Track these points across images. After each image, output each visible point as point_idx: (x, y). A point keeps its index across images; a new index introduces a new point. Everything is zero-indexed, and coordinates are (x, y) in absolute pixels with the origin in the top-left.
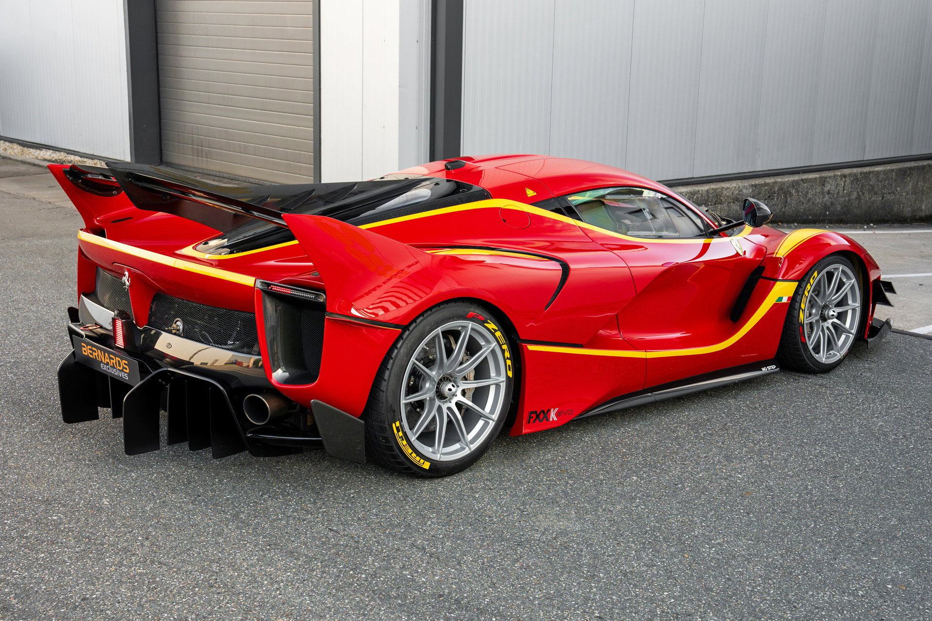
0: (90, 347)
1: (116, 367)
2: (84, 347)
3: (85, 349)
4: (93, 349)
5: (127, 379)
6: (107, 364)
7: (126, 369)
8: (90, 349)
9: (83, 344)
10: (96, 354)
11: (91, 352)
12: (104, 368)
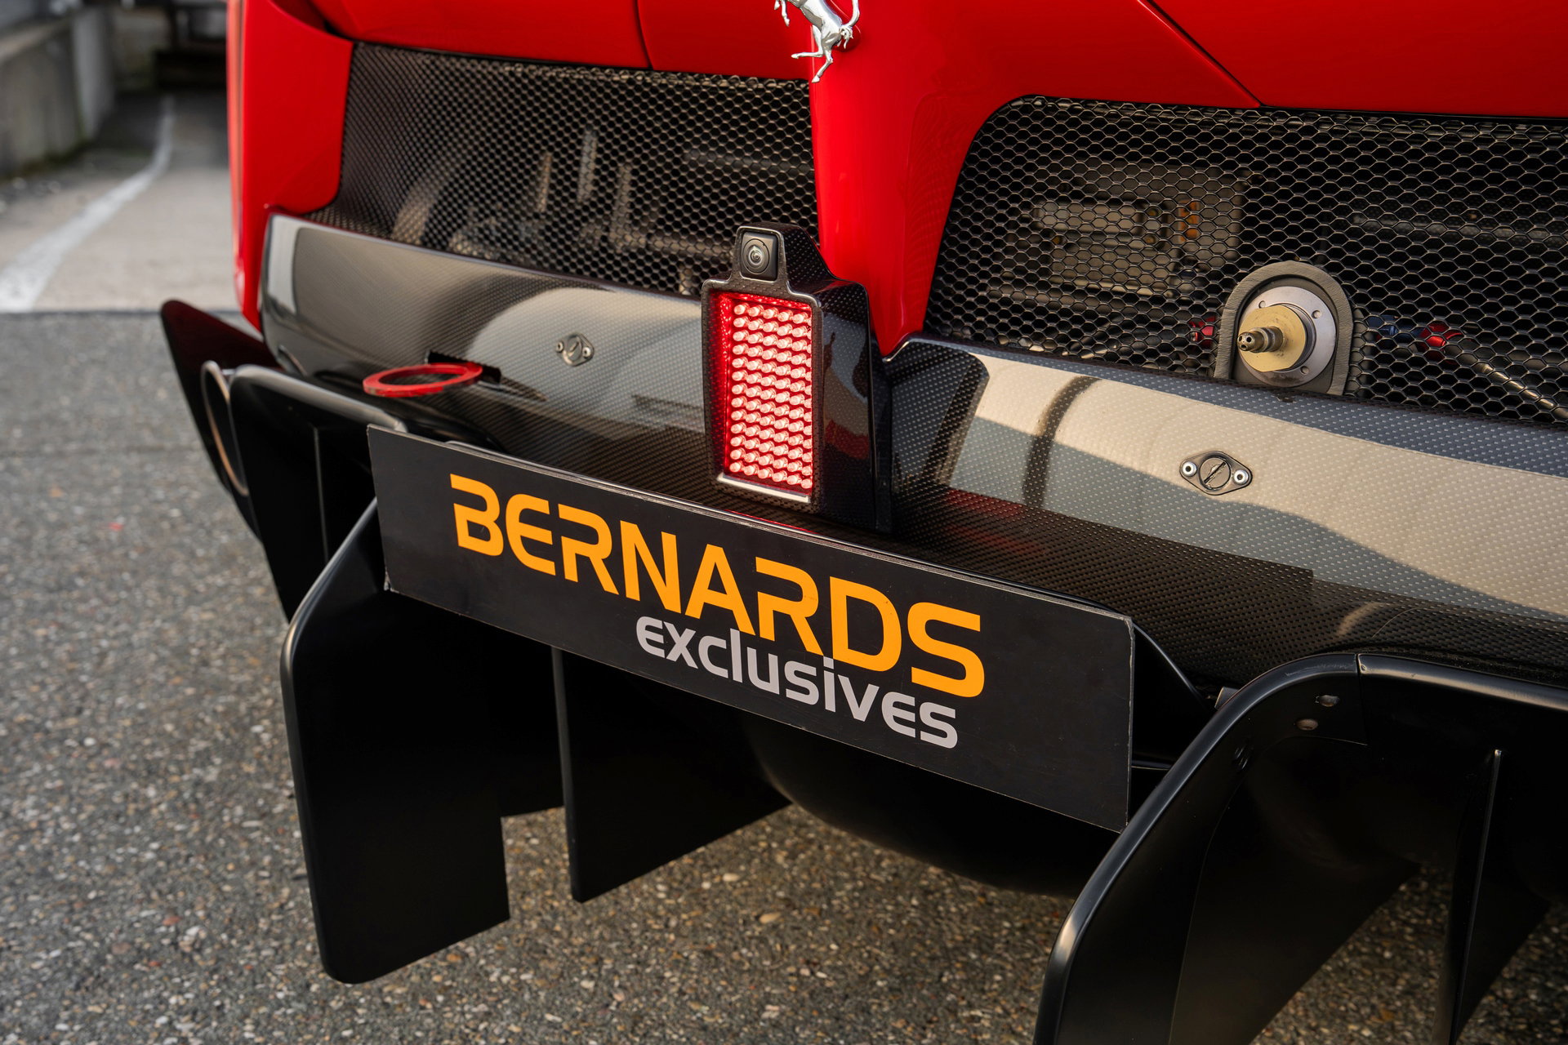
0: (541, 506)
1: (812, 645)
2: (479, 503)
3: (487, 518)
4: (567, 513)
5: (951, 741)
6: (716, 621)
7: (955, 671)
8: (528, 517)
9: (458, 482)
10: (598, 553)
11: (544, 536)
12: (668, 644)
